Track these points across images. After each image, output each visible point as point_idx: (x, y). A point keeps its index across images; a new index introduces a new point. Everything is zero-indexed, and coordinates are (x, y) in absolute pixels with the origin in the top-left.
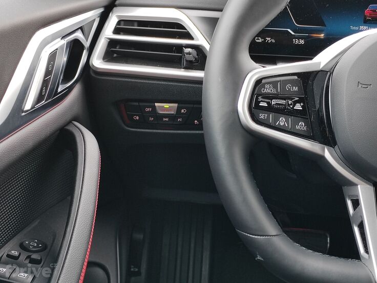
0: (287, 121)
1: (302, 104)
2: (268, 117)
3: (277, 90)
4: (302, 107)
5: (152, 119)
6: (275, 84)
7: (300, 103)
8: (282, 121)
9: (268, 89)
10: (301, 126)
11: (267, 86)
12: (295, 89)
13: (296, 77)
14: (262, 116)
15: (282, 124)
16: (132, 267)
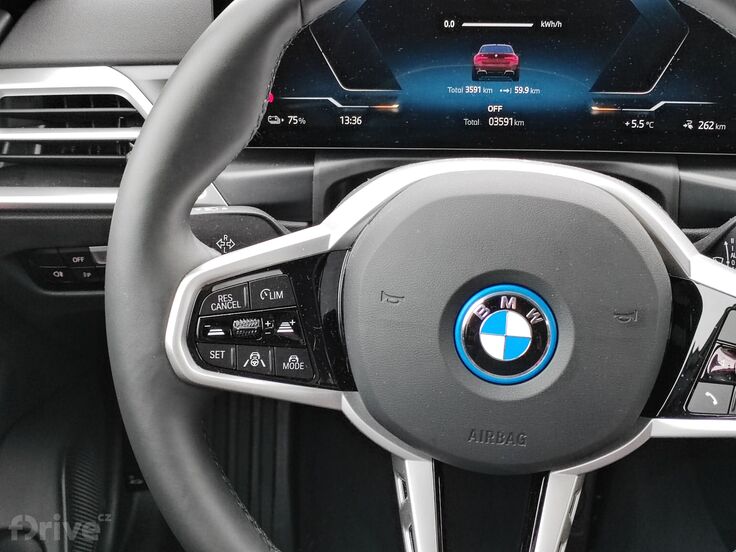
0: (264, 357)
1: (293, 322)
2: (227, 354)
3: (241, 304)
4: (293, 327)
5: (89, 274)
6: (236, 292)
7: (289, 321)
8: (255, 359)
9: (225, 304)
10: (294, 362)
11: (221, 298)
12: (279, 295)
13: (279, 272)
14: (215, 355)
15: (255, 364)
16: (132, 477)
